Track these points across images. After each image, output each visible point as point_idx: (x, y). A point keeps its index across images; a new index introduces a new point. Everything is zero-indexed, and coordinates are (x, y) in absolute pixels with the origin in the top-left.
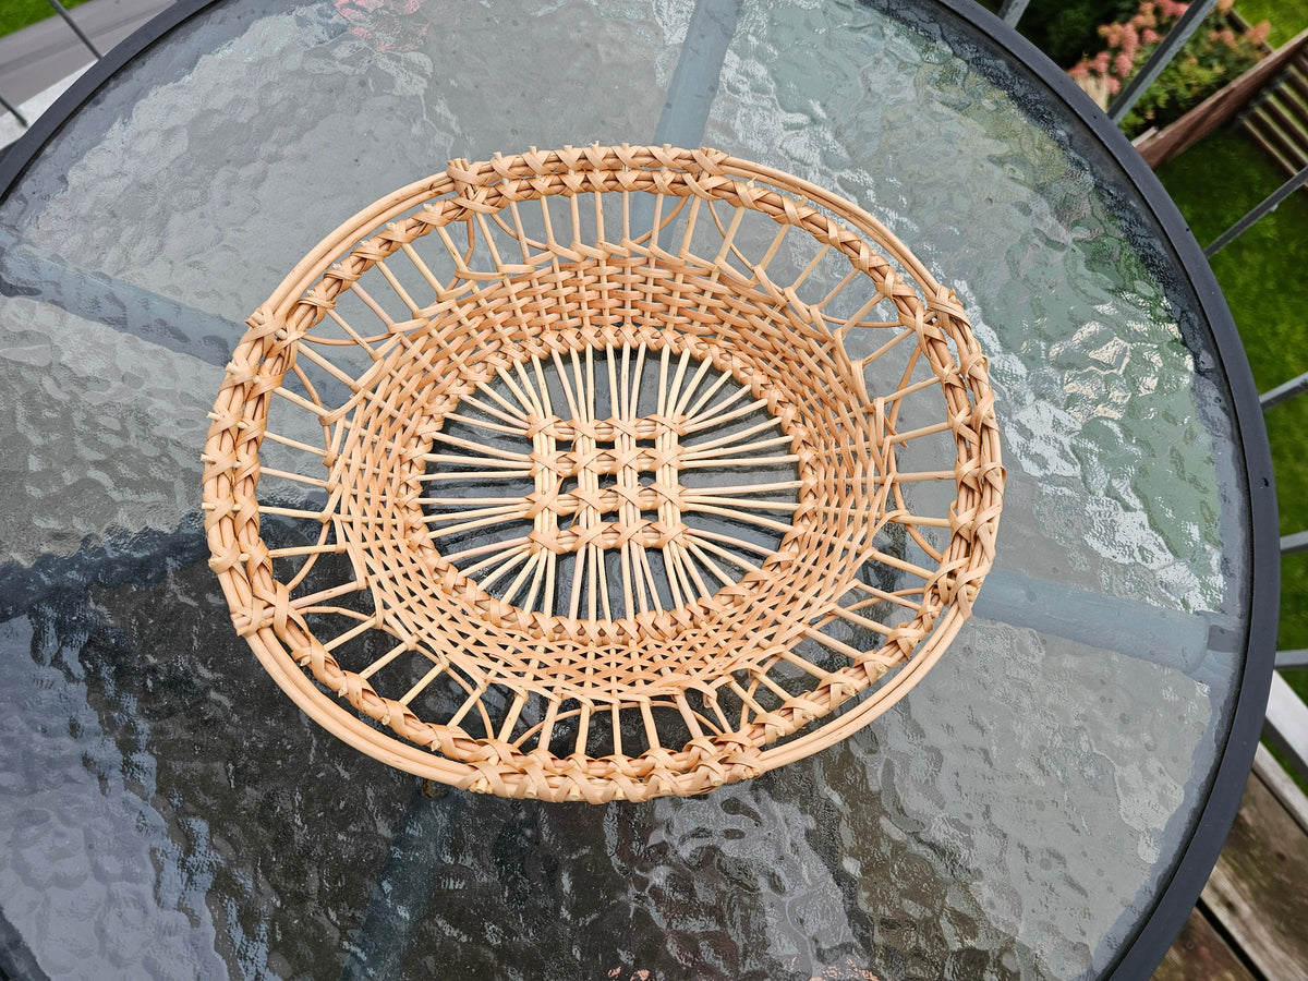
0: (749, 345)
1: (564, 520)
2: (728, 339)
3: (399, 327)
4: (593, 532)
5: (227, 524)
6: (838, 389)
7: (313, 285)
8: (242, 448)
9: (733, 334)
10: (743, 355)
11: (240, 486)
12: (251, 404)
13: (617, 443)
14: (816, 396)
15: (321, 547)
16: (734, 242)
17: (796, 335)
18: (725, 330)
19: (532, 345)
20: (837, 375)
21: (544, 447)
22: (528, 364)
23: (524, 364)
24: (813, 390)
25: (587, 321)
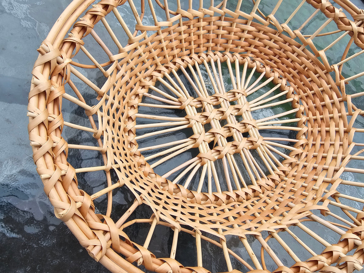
0: (263, 54)
1: (212, 145)
2: (252, 53)
3: (115, 57)
4: (226, 148)
5: (59, 186)
6: (310, 65)
7: (70, 31)
8: (53, 134)
9: (255, 50)
10: (259, 59)
11: (58, 159)
12: (51, 106)
13: (222, 104)
14: (297, 71)
15: (111, 187)
16: (258, 7)
17: (287, 45)
18: (252, 49)
19: (171, 65)
20: (308, 59)
21: (191, 112)
22: (171, 74)
23: (169, 75)
24: (295, 69)
25: (193, 51)
